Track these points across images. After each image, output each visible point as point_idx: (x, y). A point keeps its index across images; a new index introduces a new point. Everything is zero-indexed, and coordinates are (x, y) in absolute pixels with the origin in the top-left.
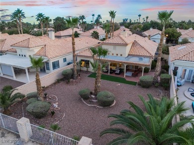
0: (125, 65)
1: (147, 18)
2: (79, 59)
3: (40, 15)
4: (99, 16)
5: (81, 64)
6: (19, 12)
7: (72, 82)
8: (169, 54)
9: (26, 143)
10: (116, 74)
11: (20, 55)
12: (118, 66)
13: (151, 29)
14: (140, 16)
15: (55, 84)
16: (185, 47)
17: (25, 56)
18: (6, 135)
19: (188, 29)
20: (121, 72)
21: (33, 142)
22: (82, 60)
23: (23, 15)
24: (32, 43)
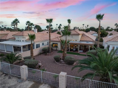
0: (79, 46)
1: (88, 25)
2: (51, 43)
3: (28, 22)
4: (61, 25)
5: (53, 45)
6: (16, 20)
7: (48, 54)
8: (103, 42)
9: (24, 81)
10: (74, 51)
11: (17, 41)
12: (74, 47)
13: (91, 31)
14: (83, 25)
15: (38, 55)
16: (112, 36)
17: (20, 41)
18: (11, 78)
19: (111, 31)
20: (77, 50)
21: (29, 80)
22: (53, 44)
23: (19, 22)
24: (25, 34)
